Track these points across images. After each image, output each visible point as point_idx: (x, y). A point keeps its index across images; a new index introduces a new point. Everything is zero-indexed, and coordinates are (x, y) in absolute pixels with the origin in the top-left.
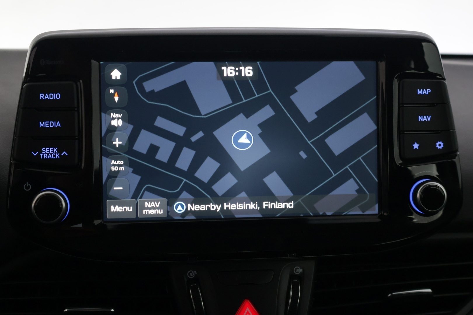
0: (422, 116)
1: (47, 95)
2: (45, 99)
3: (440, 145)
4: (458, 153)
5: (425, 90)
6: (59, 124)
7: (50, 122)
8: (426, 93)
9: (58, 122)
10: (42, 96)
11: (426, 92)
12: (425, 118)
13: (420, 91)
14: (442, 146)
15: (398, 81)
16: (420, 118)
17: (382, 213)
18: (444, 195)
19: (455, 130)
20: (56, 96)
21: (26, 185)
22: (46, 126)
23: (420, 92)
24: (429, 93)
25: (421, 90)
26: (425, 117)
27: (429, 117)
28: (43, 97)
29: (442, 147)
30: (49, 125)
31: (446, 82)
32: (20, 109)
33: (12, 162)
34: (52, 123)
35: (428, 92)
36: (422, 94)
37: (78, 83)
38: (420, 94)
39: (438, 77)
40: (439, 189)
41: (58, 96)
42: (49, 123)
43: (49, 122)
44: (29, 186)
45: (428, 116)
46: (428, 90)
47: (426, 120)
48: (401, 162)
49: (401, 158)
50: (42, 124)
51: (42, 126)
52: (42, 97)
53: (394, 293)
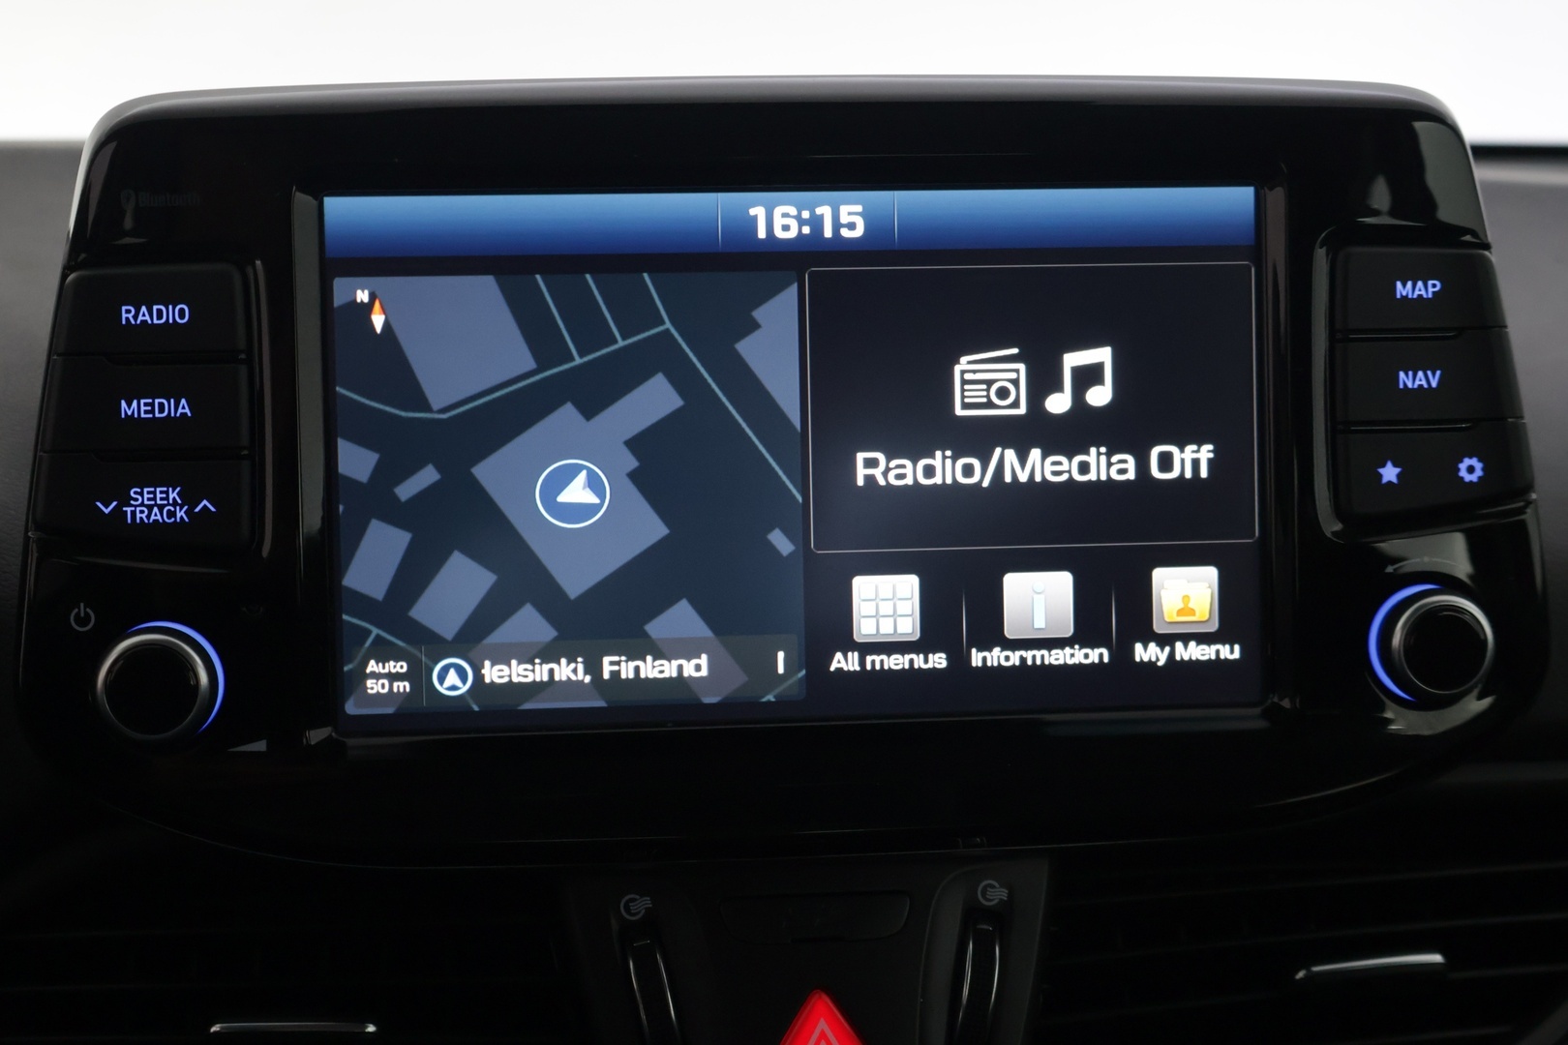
0: (1410, 373)
1: (144, 309)
2: (138, 322)
3: (1470, 470)
4: (1534, 496)
5: (1420, 284)
6: (184, 408)
7: (157, 401)
8: (1423, 292)
9: (183, 401)
10: (127, 313)
11: (1424, 289)
12: (1421, 379)
13: (1404, 285)
14: (1479, 473)
15: (1327, 255)
16: (1405, 379)
17: (1276, 700)
18: (1482, 637)
19: (1522, 417)
20: (176, 314)
21: (78, 614)
22: (143, 415)
23: (1403, 290)
24: (1434, 292)
25: (1409, 284)
26: (1420, 374)
27: (1434, 375)
28: (130, 316)
29: (1480, 478)
30: (152, 411)
31: (1493, 257)
32: (55, 357)
33: (30, 534)
34: (161, 405)
35: (1431, 290)
36: (1410, 296)
37: (250, 270)
38: (1405, 298)
39: (1468, 238)
40: (1467, 617)
41: (182, 313)
42: (152, 405)
43: (154, 402)
44: (87, 616)
45: (1429, 373)
46: (1430, 282)
47: (1426, 386)
48: (1338, 527)
49: (1340, 513)
50: (129, 409)
51: (129, 413)
52: (127, 315)
53: (1316, 969)
